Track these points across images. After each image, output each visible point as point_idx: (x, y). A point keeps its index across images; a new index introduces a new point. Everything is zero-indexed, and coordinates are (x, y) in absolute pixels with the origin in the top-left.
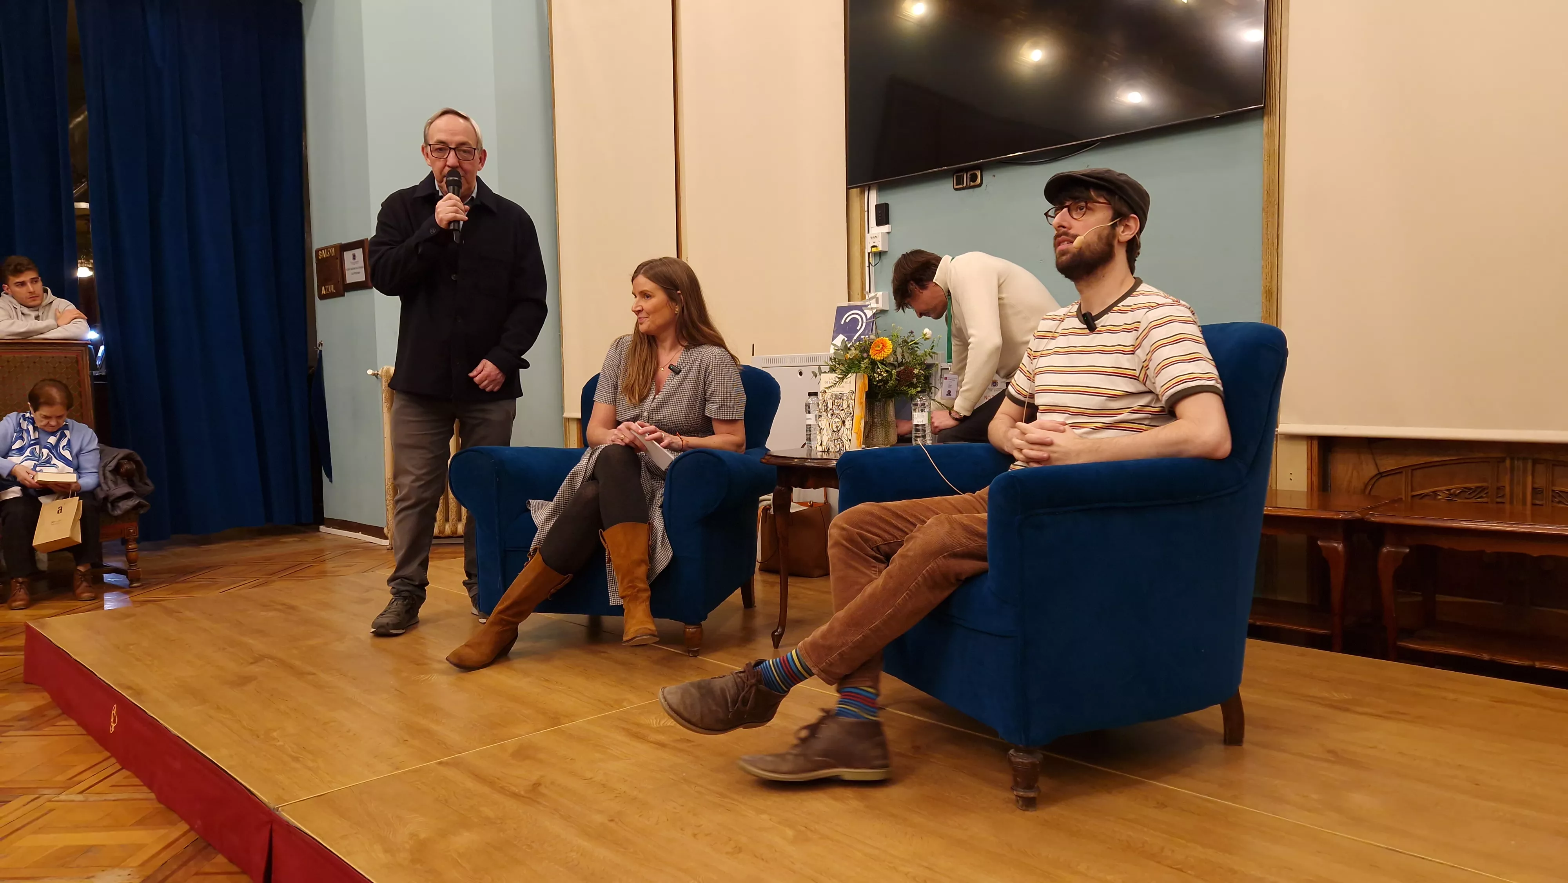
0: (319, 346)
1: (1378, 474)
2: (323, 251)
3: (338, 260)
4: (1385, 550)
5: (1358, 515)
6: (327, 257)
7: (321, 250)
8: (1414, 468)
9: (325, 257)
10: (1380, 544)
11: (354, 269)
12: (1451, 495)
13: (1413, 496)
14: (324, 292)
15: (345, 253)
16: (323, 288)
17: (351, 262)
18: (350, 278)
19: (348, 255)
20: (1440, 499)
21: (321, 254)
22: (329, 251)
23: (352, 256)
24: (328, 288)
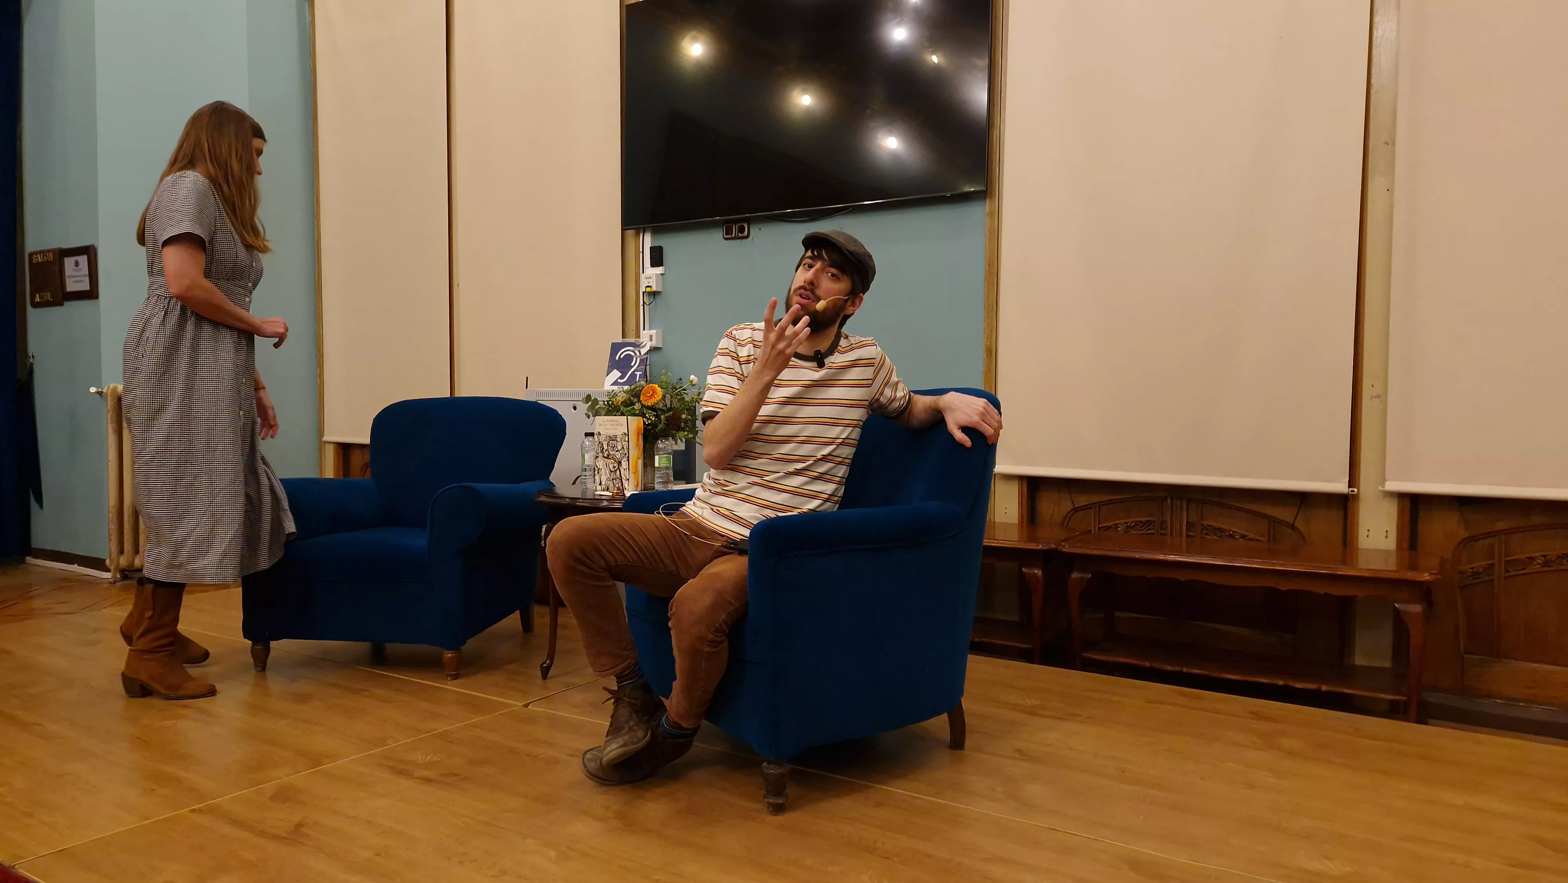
0: (32, 356)
1: (1072, 509)
2: (39, 255)
3: (57, 267)
4: (1075, 575)
5: (1054, 546)
6: (42, 262)
7: (36, 253)
8: (1100, 504)
9: (40, 261)
10: (1071, 571)
11: (76, 276)
12: (1128, 527)
13: (1099, 528)
14: (38, 299)
15: (65, 258)
16: (38, 295)
17: (74, 270)
18: (71, 286)
19: (69, 262)
21: (36, 258)
22: (46, 256)
23: (73, 263)
24: (44, 295)
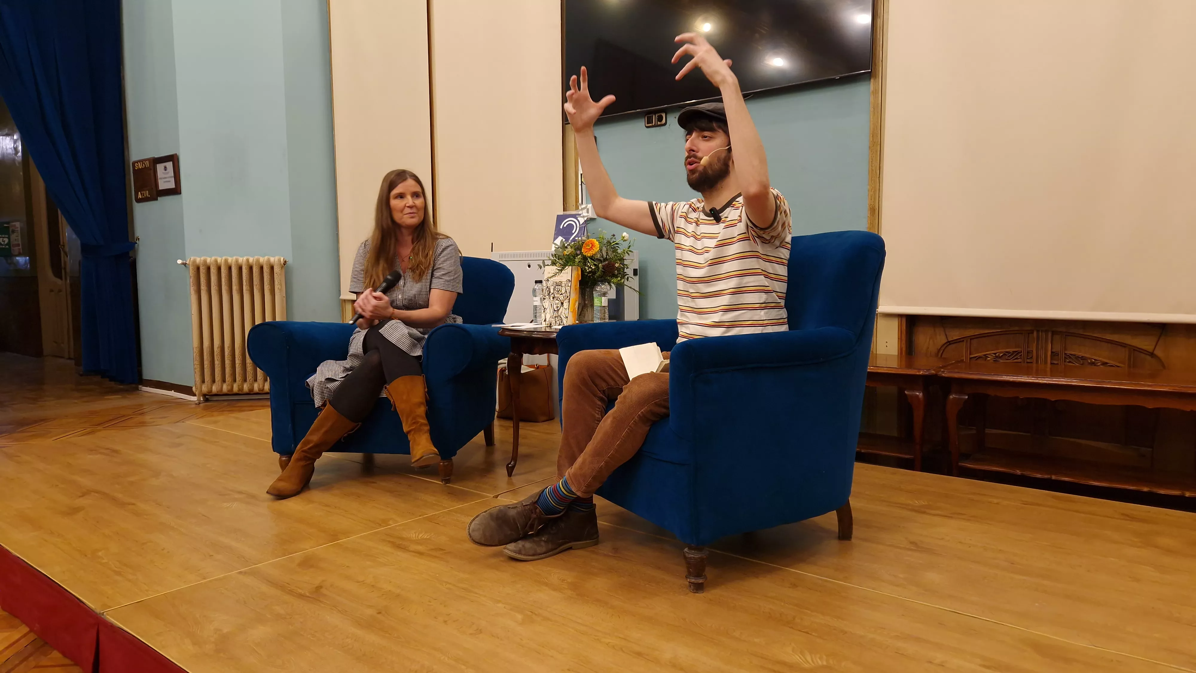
0: (137, 240)
1: (947, 342)
2: (139, 163)
3: (152, 171)
4: (951, 397)
5: (933, 372)
6: (142, 168)
7: (137, 162)
8: (972, 338)
9: (140, 168)
10: (949, 393)
11: (165, 178)
12: (996, 357)
13: (971, 358)
14: (140, 196)
15: (157, 165)
16: (139, 193)
17: (163, 173)
18: (163, 185)
19: (160, 167)
20: (989, 360)
21: (137, 166)
22: (144, 163)
23: (163, 168)
24: (144, 194)
